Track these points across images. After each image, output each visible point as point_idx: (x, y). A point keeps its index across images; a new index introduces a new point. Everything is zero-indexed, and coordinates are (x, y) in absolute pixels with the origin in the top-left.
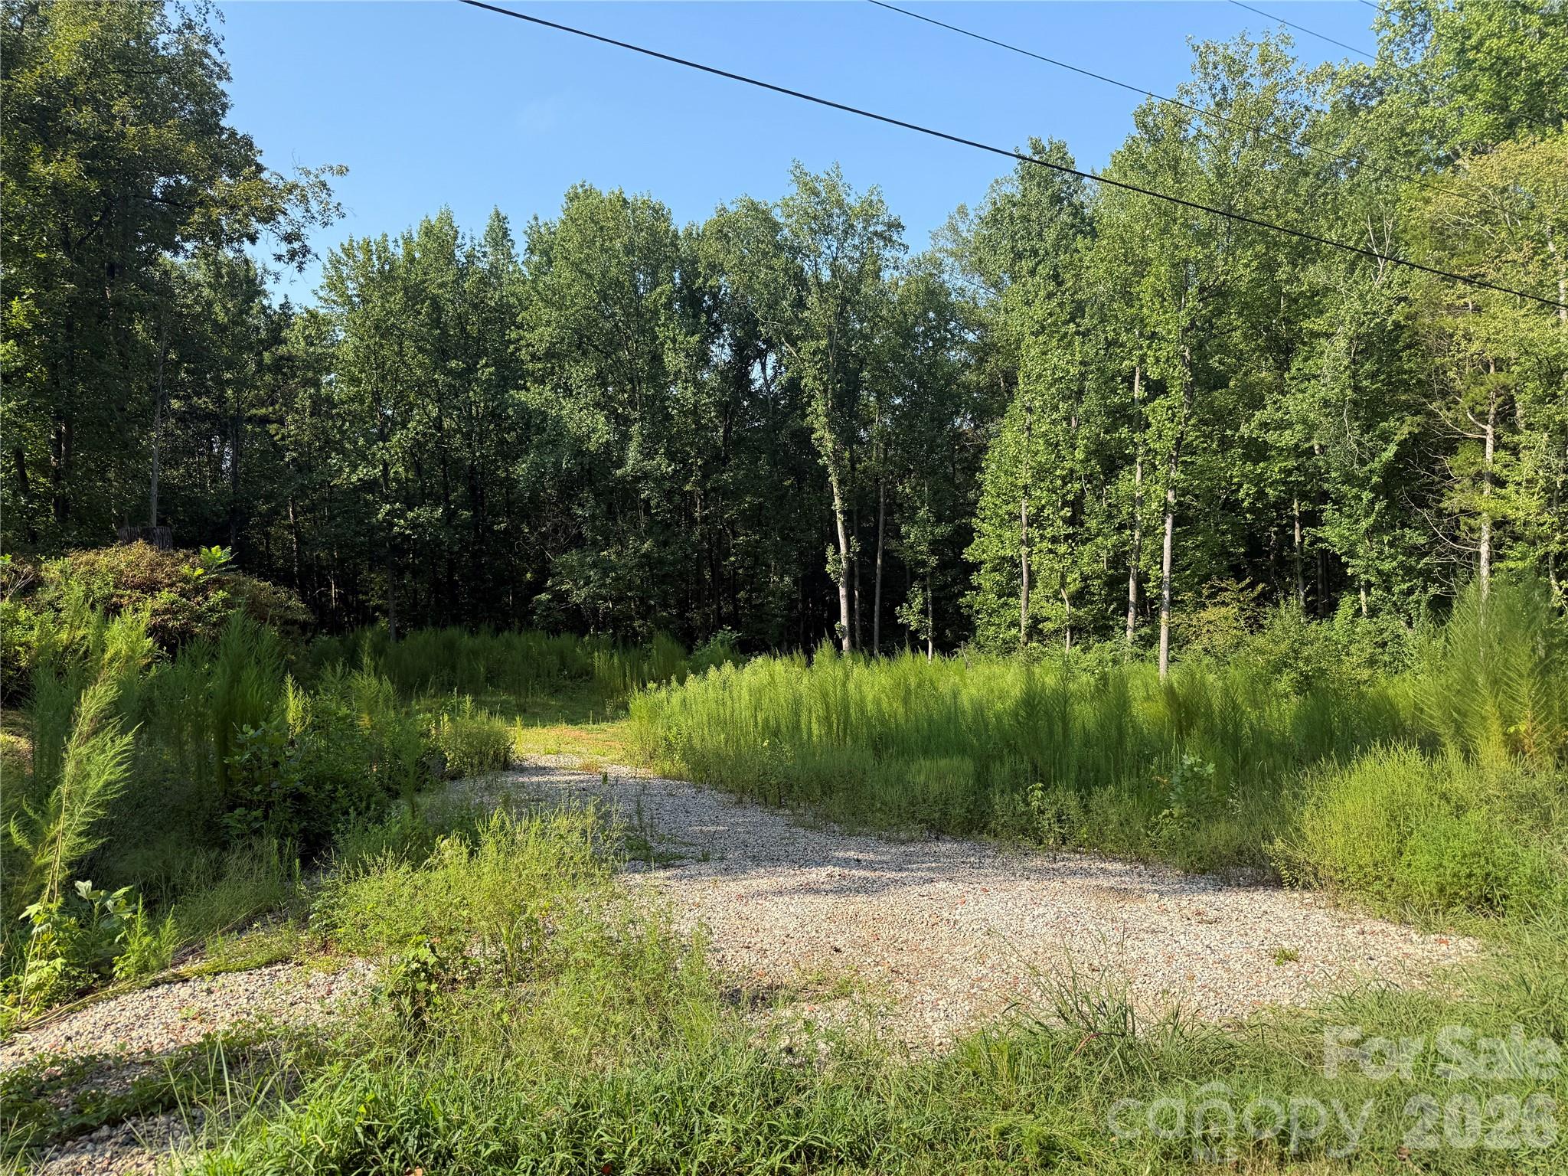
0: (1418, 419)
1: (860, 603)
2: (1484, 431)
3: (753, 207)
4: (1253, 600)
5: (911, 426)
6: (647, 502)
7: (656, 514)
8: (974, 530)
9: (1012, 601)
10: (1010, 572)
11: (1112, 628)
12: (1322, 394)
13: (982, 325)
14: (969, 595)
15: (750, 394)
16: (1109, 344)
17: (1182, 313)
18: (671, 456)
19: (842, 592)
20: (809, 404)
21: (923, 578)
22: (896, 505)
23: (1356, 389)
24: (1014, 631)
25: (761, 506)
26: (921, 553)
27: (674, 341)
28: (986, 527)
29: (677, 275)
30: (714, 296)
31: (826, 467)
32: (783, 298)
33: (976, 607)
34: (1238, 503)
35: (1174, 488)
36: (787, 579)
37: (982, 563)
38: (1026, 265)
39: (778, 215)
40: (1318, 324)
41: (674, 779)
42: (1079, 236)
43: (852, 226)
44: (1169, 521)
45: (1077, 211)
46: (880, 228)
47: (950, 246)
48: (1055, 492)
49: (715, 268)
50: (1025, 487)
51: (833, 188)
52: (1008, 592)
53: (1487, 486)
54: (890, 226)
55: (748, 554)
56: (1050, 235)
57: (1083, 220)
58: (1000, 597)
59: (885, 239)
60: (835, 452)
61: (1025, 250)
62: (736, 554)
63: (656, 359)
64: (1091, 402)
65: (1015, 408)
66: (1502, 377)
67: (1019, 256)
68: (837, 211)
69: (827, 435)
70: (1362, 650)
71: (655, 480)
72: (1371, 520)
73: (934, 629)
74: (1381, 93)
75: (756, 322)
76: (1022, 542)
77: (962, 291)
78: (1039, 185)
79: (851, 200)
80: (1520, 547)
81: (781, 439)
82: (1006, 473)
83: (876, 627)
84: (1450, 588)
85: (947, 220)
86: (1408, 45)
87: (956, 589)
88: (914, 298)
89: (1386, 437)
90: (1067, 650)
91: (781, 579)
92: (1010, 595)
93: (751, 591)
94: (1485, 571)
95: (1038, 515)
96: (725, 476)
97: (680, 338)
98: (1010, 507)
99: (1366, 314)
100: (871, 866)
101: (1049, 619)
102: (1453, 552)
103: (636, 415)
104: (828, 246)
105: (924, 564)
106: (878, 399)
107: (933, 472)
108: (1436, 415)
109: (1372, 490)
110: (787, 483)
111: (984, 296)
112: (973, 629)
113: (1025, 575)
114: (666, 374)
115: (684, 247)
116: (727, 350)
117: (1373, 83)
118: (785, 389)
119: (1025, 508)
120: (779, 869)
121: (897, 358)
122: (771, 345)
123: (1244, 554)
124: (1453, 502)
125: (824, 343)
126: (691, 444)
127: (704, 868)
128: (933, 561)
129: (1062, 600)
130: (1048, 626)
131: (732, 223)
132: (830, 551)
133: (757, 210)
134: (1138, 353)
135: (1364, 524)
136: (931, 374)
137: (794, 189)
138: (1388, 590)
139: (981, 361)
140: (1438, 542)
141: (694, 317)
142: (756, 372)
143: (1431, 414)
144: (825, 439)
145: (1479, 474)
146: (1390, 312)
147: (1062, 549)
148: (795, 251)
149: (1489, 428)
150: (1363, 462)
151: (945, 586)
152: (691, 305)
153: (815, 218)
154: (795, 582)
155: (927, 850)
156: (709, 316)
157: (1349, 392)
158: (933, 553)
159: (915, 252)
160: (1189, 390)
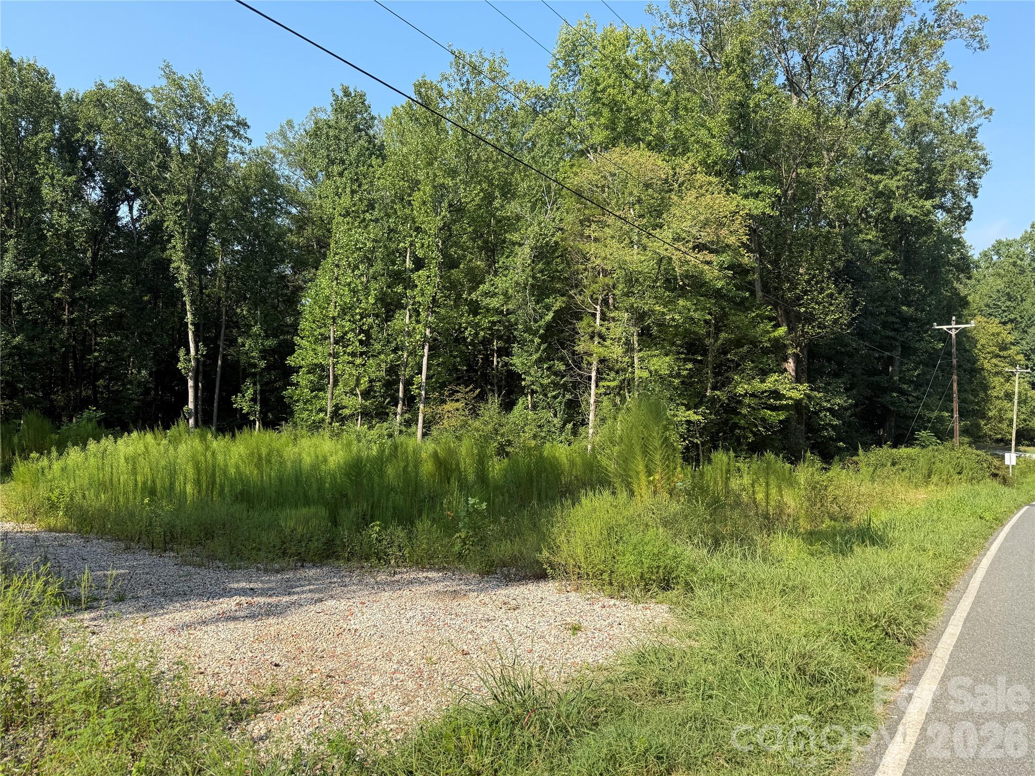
0: (564, 299)
1: (203, 392)
2: (595, 309)
3: (128, 88)
4: (474, 398)
5: (248, 267)
6: (18, 304)
7: (27, 314)
8: (295, 345)
9: (321, 394)
10: (320, 375)
11: (388, 414)
12: (516, 279)
13: (303, 205)
14: (290, 390)
15: (118, 228)
16: (391, 230)
17: (438, 218)
18: (44, 269)
19: (191, 383)
20: (169, 241)
21: (254, 375)
22: (234, 323)
23: (534, 277)
24: (322, 415)
25: (121, 316)
26: (253, 358)
27: (52, 178)
28: (304, 343)
29: (57, 127)
30: (90, 149)
31: (180, 289)
32: (152, 160)
33: (295, 398)
34: (465, 339)
35: (430, 327)
36: (144, 372)
37: (301, 367)
38: (336, 169)
39: (150, 98)
40: (516, 237)
41: (60, 532)
42: (373, 157)
43: (210, 118)
44: (426, 348)
45: (371, 139)
46: (230, 123)
47: (280, 146)
48: (354, 323)
49: (92, 127)
50: (334, 318)
51: (196, 87)
52: (318, 388)
53: (597, 339)
54: (239, 123)
55: (110, 351)
56: (354, 152)
57: (374, 146)
58: (312, 392)
59: (234, 132)
60: (189, 279)
61: (336, 158)
62: (99, 351)
63: (34, 191)
64: (378, 266)
65: (327, 263)
66: (606, 280)
67: (332, 162)
68: (198, 104)
69: (183, 266)
70: (531, 430)
71: (29, 287)
72: (538, 355)
73: (261, 412)
74: (550, 106)
75: (127, 174)
76: (330, 355)
77: (288, 178)
78: (347, 117)
79: (210, 99)
80: (613, 374)
81: (143, 265)
82: (320, 307)
83: (215, 410)
84: (576, 395)
85: (279, 128)
86: (566, 81)
87: (277, 385)
88: (254, 177)
89: (548, 308)
90: (358, 428)
91: (139, 372)
92: (319, 390)
93: (110, 379)
94: (593, 386)
95: (342, 337)
96: (93, 289)
97: (58, 176)
98: (322, 330)
99: (541, 235)
100: (264, 593)
101: (345, 407)
102: (579, 375)
103: (13, 232)
104: (190, 129)
105: (255, 366)
106: (222, 244)
107: (264, 301)
108: (573, 298)
109: (540, 338)
110: (146, 298)
111: (304, 185)
112: (292, 413)
113: (331, 377)
114: (43, 203)
115: (65, 107)
116: (98, 191)
117: (546, 99)
118: (148, 228)
119: (333, 332)
120: (192, 603)
121: (239, 217)
122: (138, 194)
123: (466, 371)
124: (580, 348)
125: (184, 198)
126: (63, 261)
127: (123, 606)
128: (263, 364)
129: (356, 395)
130: (347, 412)
131: (111, 96)
132: (182, 353)
133: (131, 90)
134: (410, 239)
135: (535, 357)
136: (265, 232)
137: (164, 82)
138: (545, 395)
139: (301, 228)
140: (572, 369)
141: (71, 161)
142: (123, 211)
143: (571, 297)
144: (181, 268)
145: (593, 332)
146: (553, 235)
147: (358, 361)
148: (162, 127)
149: (598, 307)
150: (536, 321)
151: (270, 382)
152: (68, 152)
153: (180, 106)
154: (150, 375)
155: (298, 576)
156: (84, 163)
157: (530, 279)
158: (264, 358)
159: (255, 145)
160: (441, 266)
